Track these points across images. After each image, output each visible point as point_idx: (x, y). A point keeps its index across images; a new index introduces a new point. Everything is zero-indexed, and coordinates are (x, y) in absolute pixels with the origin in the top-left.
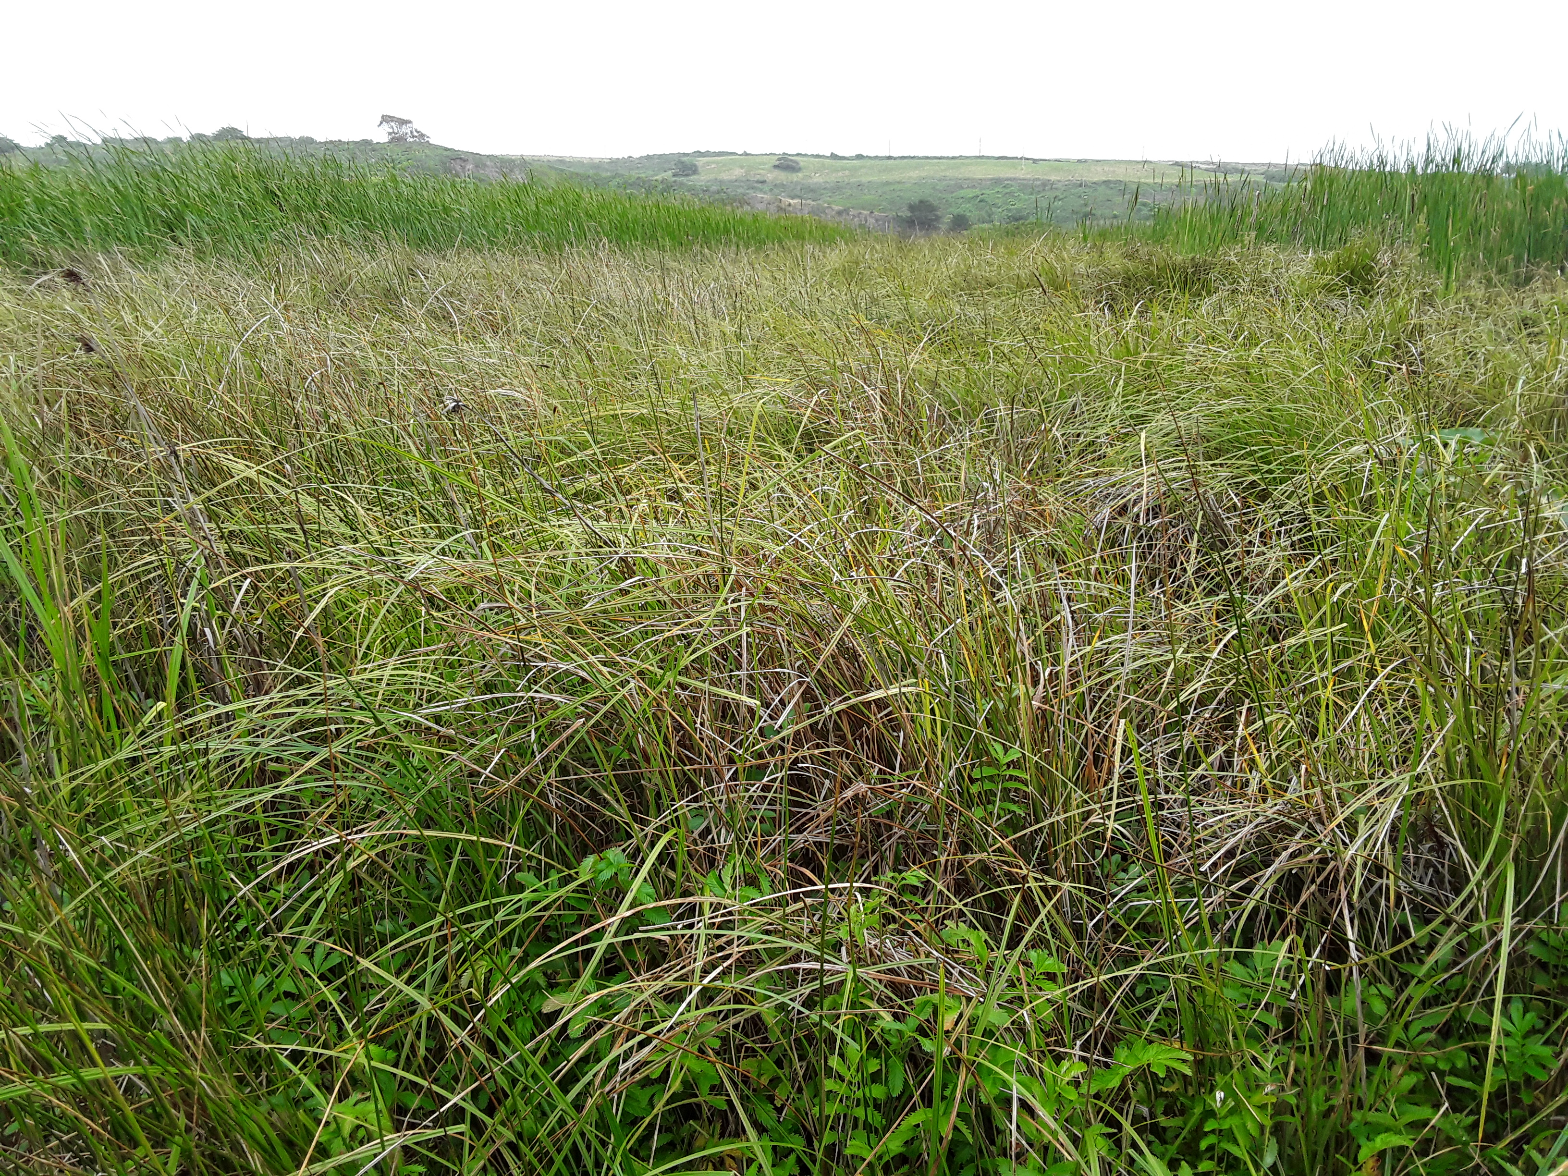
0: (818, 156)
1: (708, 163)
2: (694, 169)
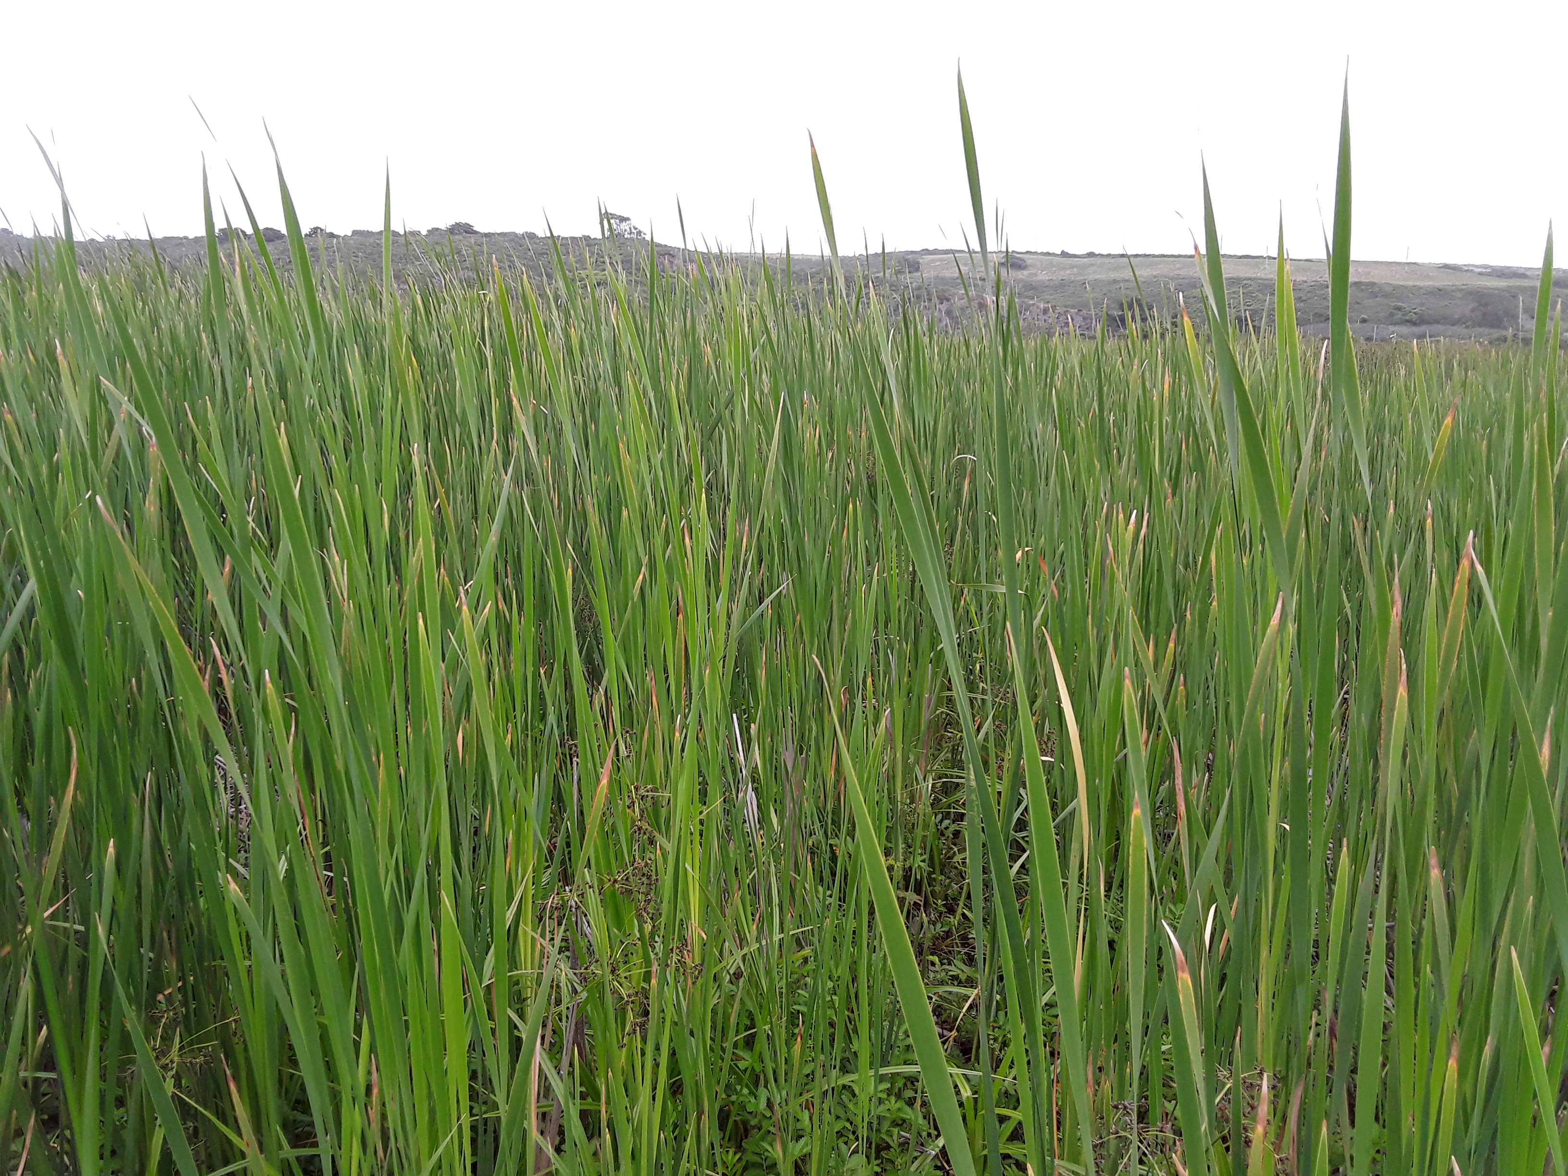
0: (1048, 254)
1: (933, 261)
2: (917, 267)
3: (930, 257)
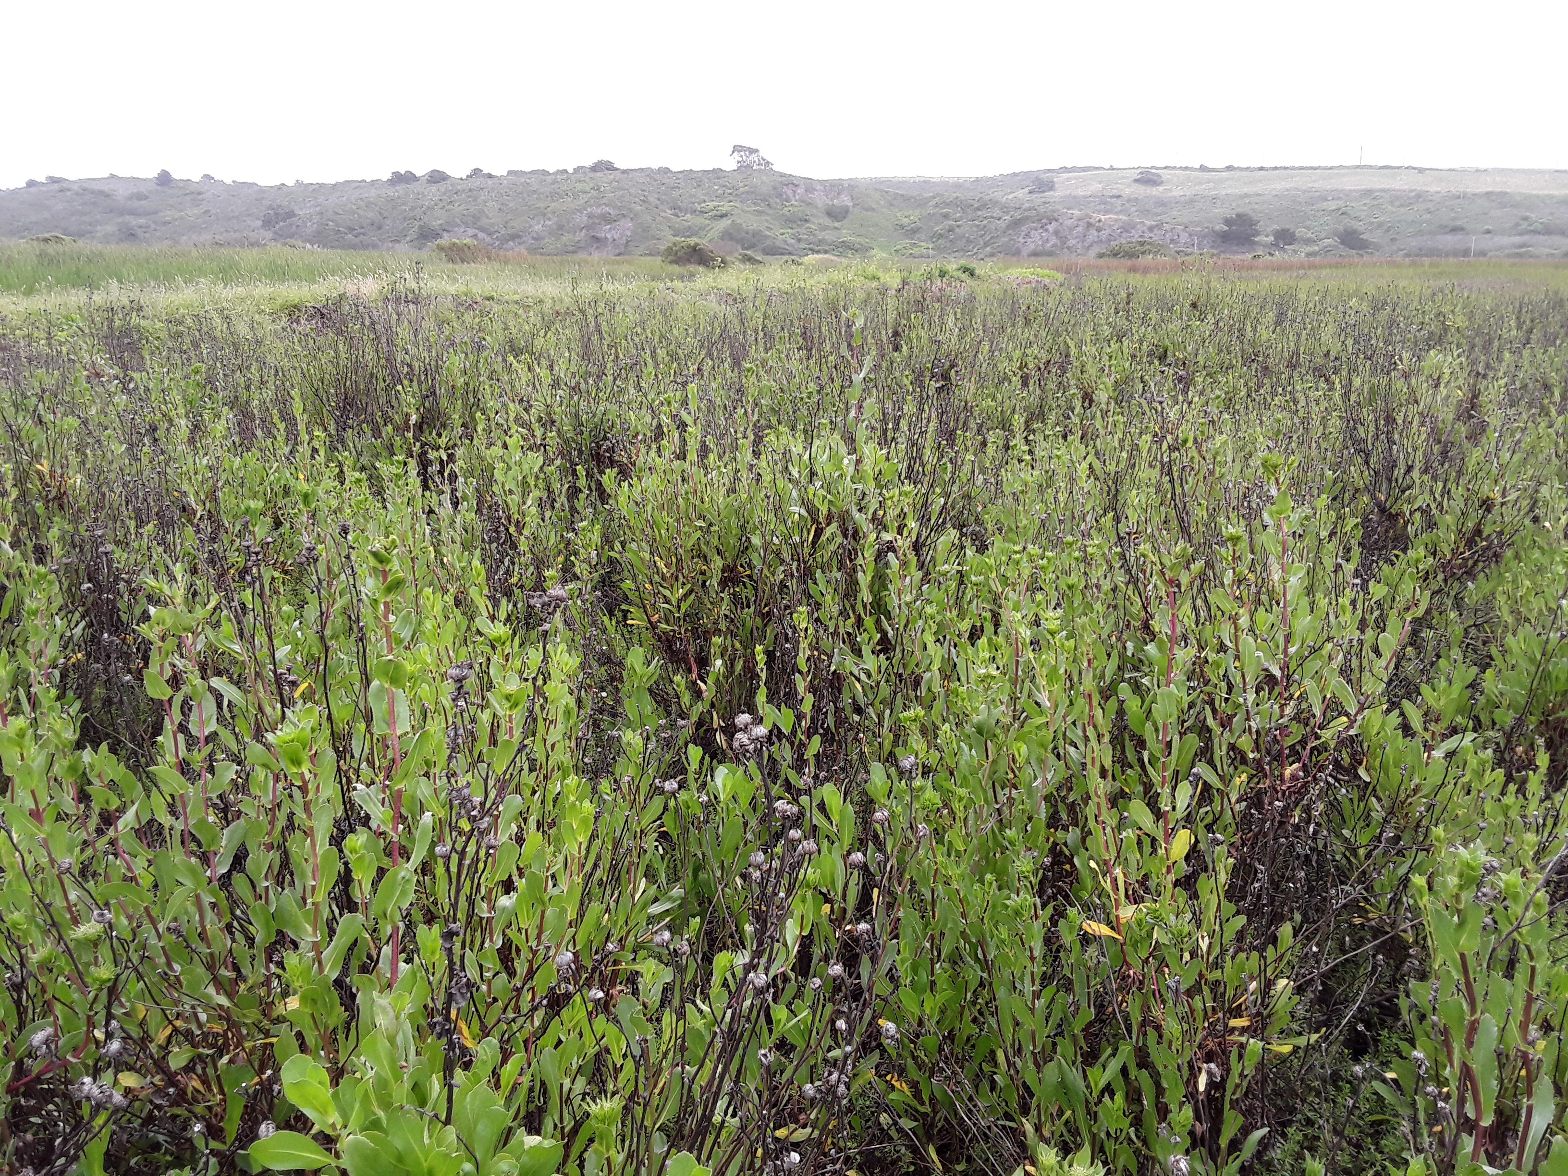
0: (1186, 169)
1: (1068, 179)
2: (1050, 186)
3: (1066, 175)
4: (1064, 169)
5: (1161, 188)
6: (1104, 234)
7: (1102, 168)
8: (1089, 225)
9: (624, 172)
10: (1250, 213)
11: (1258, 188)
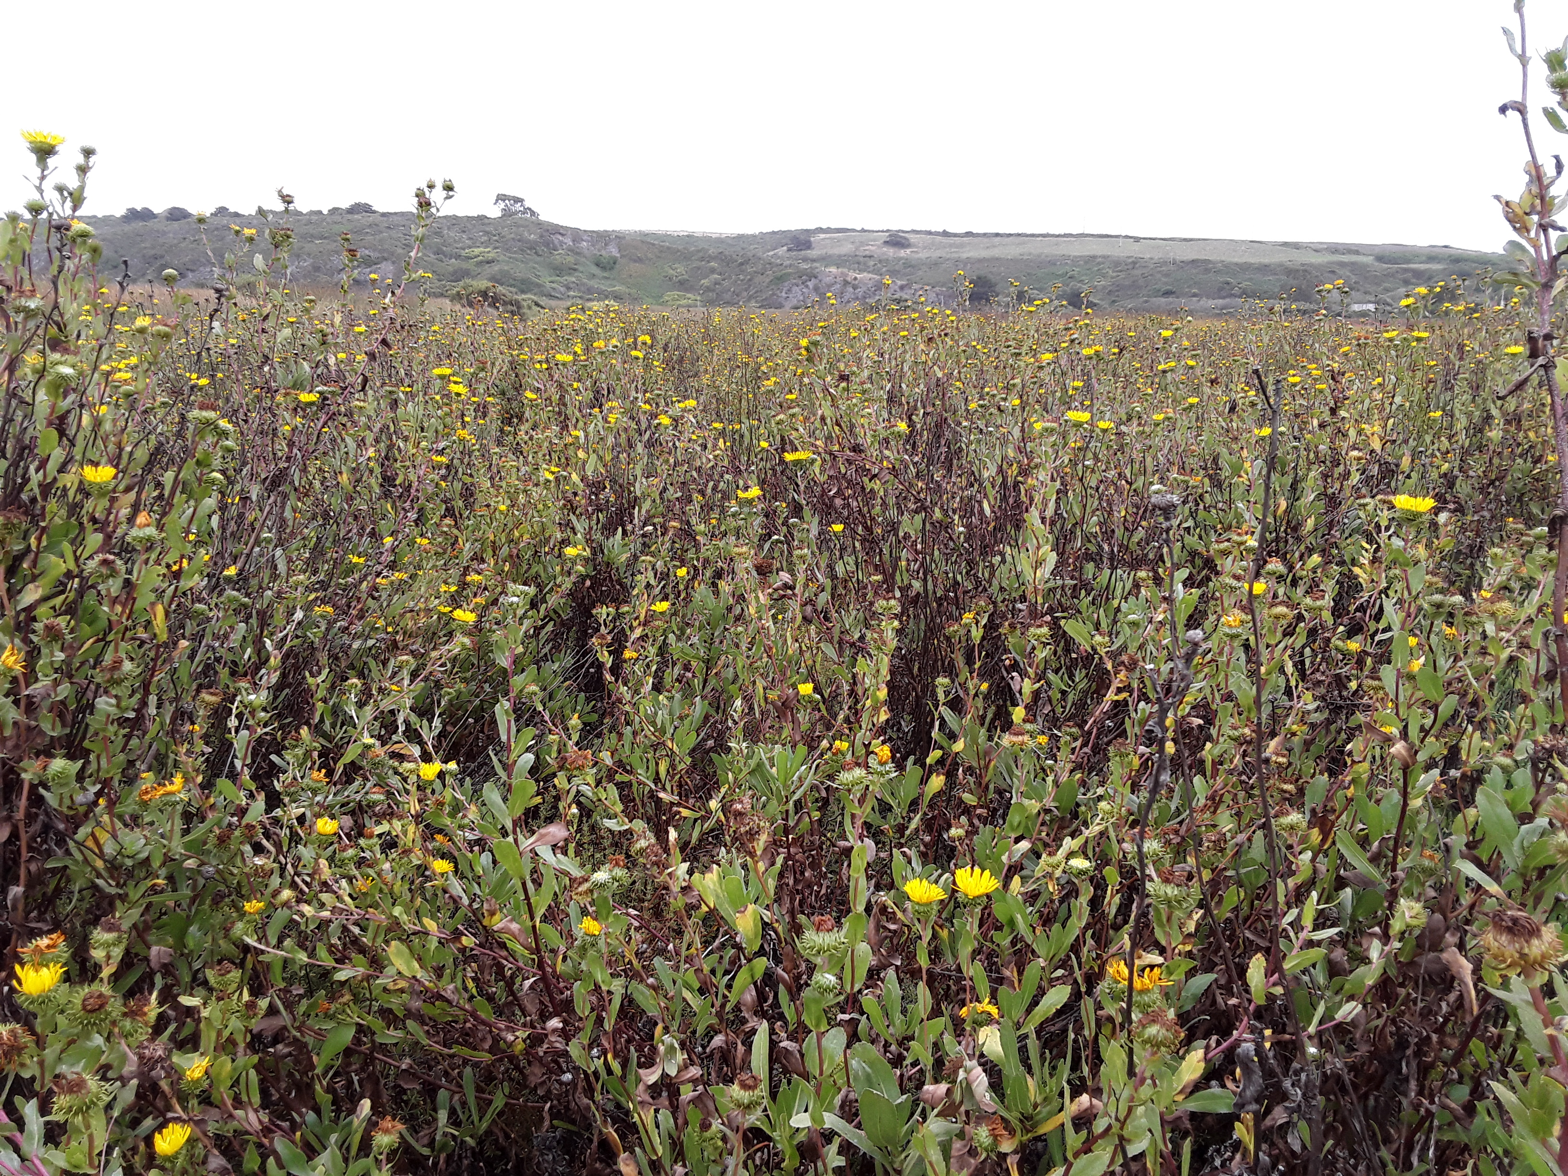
0: (931, 233)
1: (825, 239)
2: (808, 245)
3: (822, 236)
4: (820, 230)
5: (908, 251)
6: (860, 292)
7: (854, 230)
8: (846, 283)
9: (384, 215)
10: (990, 276)
11: (996, 252)
